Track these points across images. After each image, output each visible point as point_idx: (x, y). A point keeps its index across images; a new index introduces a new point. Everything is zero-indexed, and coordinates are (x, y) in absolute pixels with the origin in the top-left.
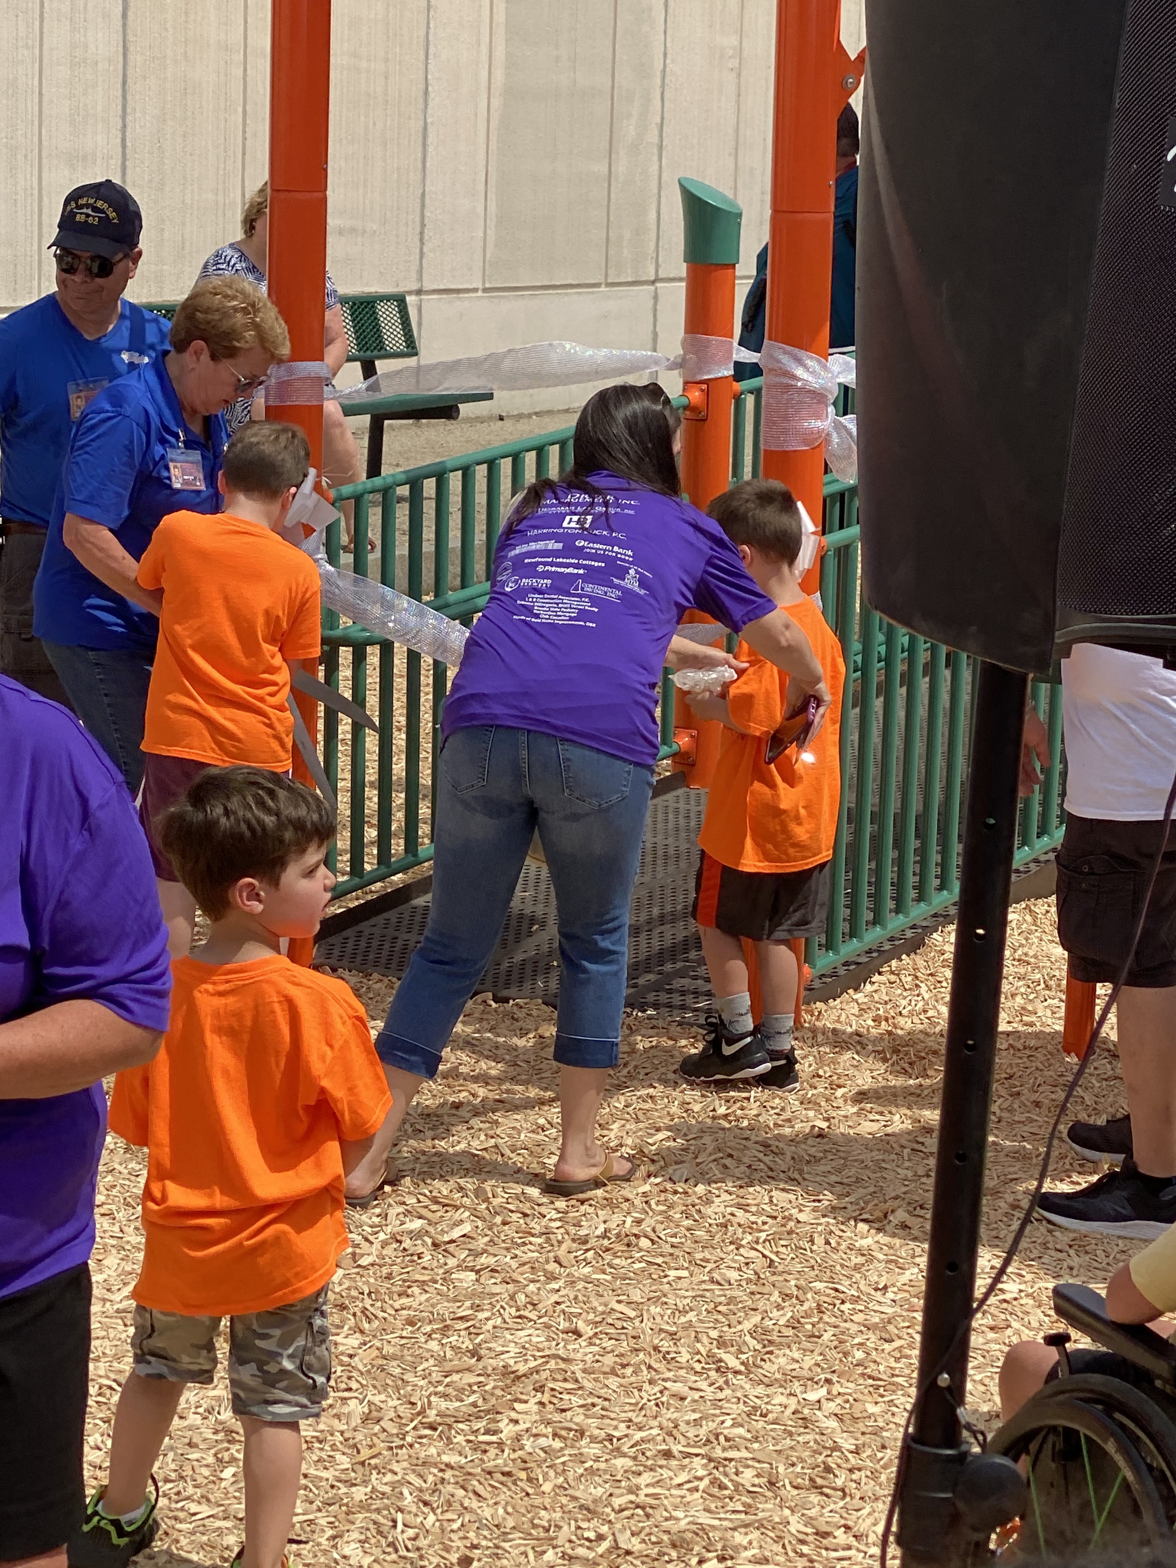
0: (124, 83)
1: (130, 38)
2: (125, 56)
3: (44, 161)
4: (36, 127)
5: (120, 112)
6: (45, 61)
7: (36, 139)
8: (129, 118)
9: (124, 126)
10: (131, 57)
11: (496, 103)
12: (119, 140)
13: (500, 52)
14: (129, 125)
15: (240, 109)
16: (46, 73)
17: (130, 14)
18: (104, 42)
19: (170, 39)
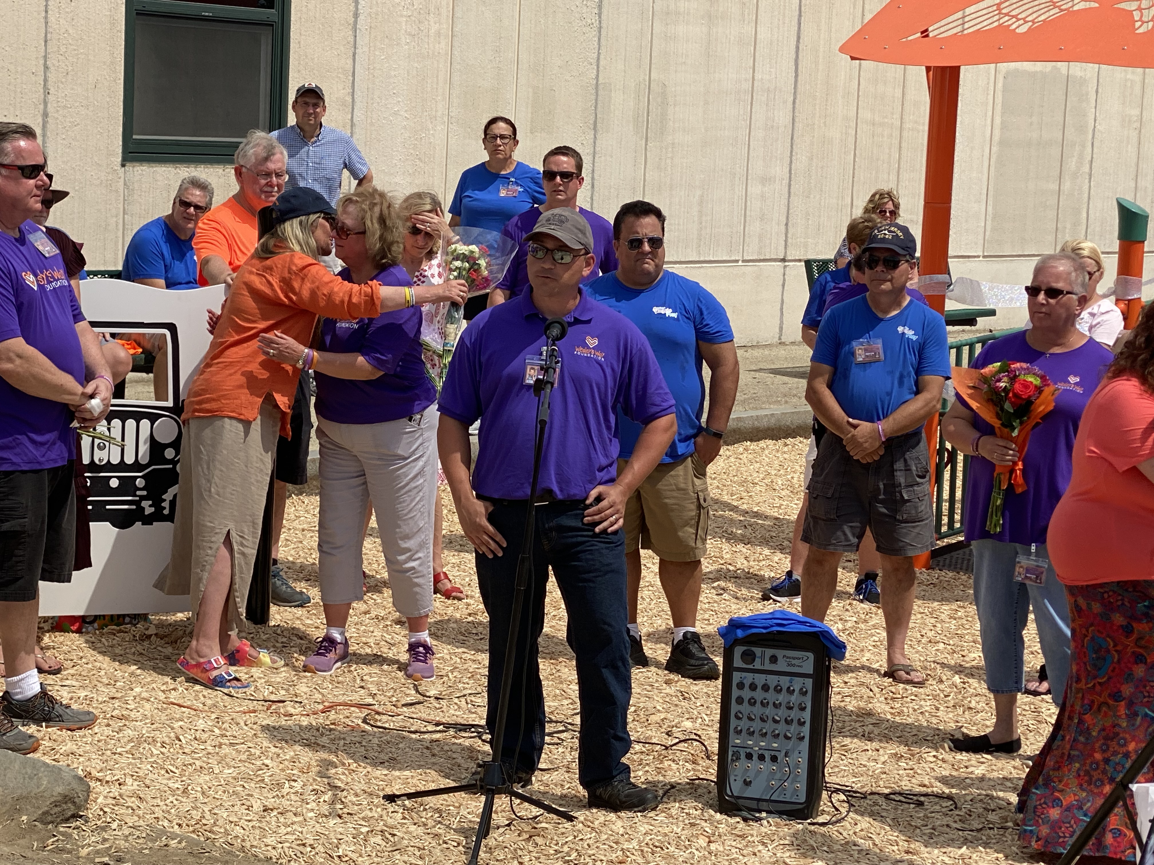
0: (792, 138)
1: (797, 114)
2: (793, 124)
3: (749, 181)
4: (746, 163)
5: (789, 154)
6: (752, 127)
7: (745, 169)
8: (794, 158)
9: (791, 162)
10: (796, 125)
11: (994, 149)
12: (788, 169)
13: (998, 120)
14: (794, 161)
15: (853, 153)
16: (752, 134)
17: (797, 101)
18: (783, 117)
19: (818, 115)
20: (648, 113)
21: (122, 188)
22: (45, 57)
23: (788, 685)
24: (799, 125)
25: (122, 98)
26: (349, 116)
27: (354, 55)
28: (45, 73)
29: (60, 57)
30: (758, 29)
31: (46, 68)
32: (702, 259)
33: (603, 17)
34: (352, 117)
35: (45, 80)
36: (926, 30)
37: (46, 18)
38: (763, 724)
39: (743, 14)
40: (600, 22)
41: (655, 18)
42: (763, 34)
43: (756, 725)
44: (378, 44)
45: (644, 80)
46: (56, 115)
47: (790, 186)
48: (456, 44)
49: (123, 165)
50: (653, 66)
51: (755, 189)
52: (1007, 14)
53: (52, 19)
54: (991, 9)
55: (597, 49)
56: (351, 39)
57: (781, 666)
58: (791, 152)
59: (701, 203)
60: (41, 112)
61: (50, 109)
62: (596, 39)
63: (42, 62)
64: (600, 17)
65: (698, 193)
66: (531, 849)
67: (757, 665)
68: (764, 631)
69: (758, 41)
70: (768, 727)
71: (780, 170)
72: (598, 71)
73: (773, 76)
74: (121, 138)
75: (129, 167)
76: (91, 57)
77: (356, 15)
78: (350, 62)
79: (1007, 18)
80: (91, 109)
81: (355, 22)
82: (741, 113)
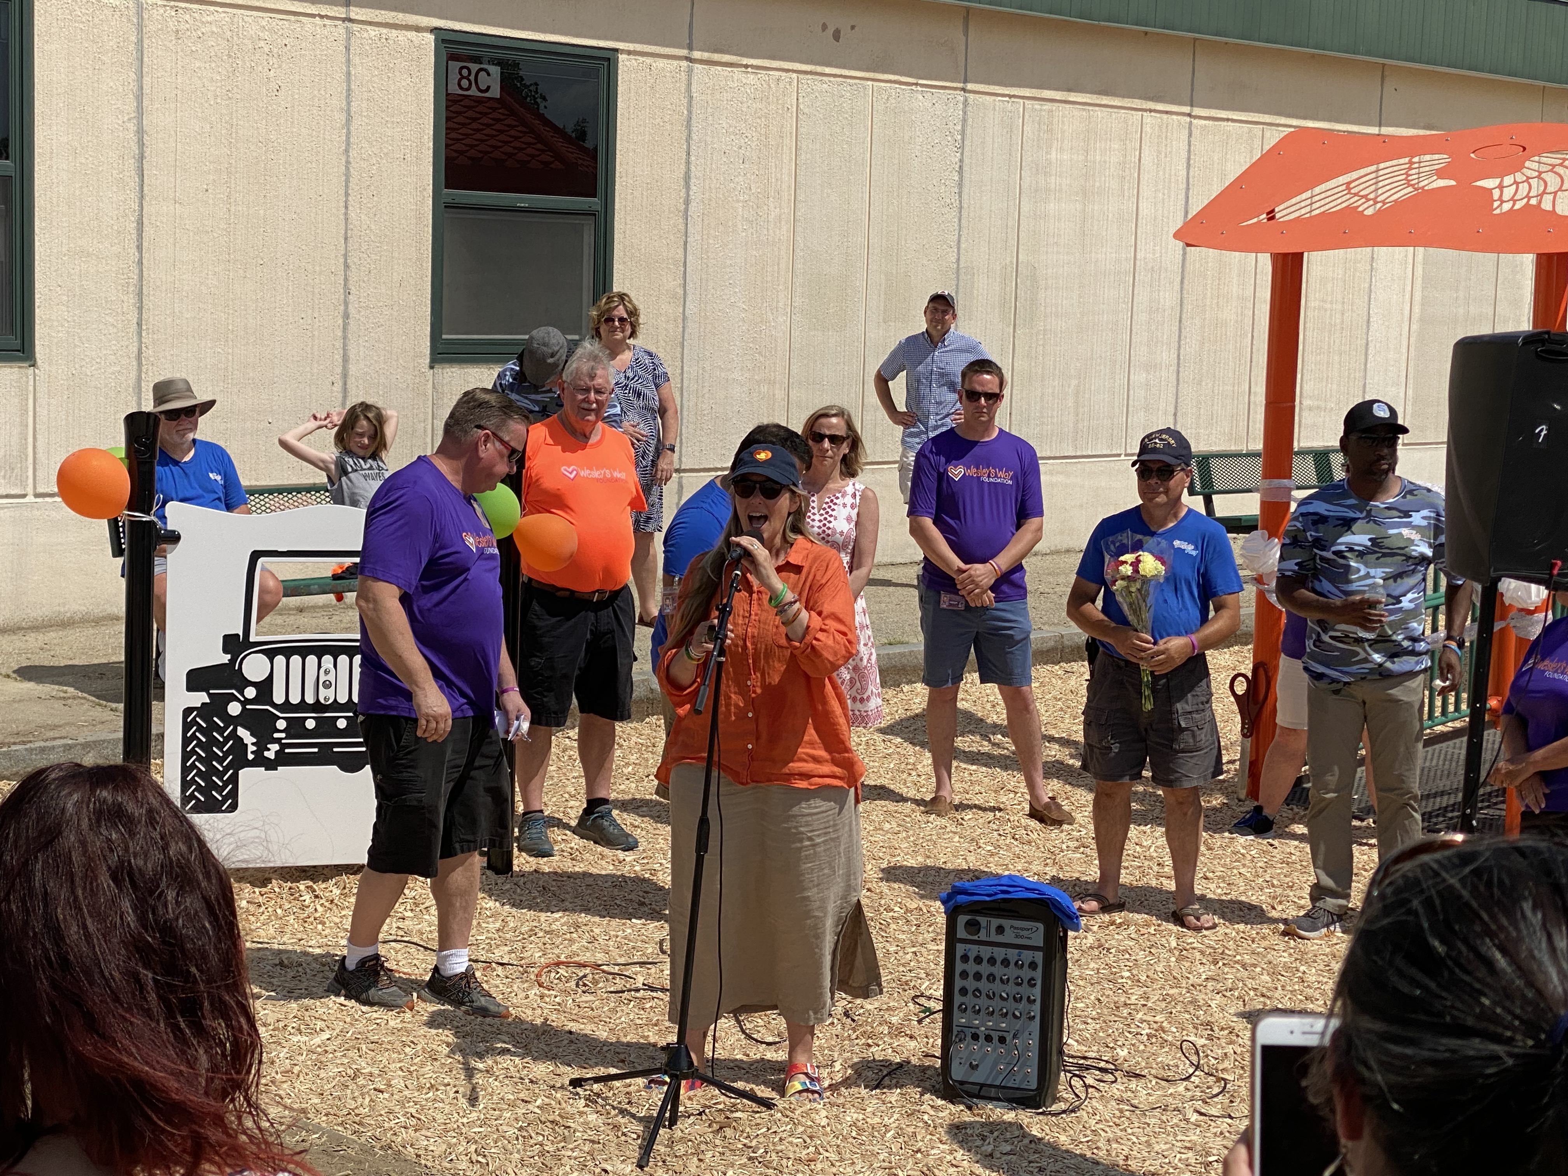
0: (1180, 321)
1: (1185, 295)
2: (1181, 305)
3: (1132, 369)
4: (1128, 350)
5: (1177, 339)
6: (1135, 309)
7: (1127, 356)
8: (1183, 342)
9: (1179, 347)
10: (1185, 307)
12: (1176, 355)
14: (1183, 347)
15: (1250, 335)
16: (1135, 317)
17: (1186, 282)
18: (1168, 298)
19: (1209, 295)
20: (1016, 298)
21: (430, 392)
22: (345, 256)
23: (1016, 958)
24: (1188, 307)
25: (429, 297)
26: (681, 310)
27: (686, 243)
28: (345, 271)
29: (361, 255)
30: (1140, 205)
31: (347, 266)
32: (1078, 454)
33: (965, 196)
34: (684, 310)
35: (346, 280)
36: (1273, 211)
37: (346, 214)
38: (990, 1002)
39: (1123, 191)
40: (960, 202)
41: (1023, 195)
42: (1145, 208)
43: (983, 1002)
44: (712, 232)
45: (1011, 262)
46: (357, 316)
47: (1178, 372)
48: (799, 229)
49: (432, 367)
50: (1021, 247)
51: (1139, 377)
52: (1356, 194)
53: (352, 215)
54: (1341, 189)
55: (957, 232)
56: (682, 227)
57: (1008, 937)
58: (1180, 337)
59: (1077, 394)
60: (342, 313)
61: (352, 310)
62: (956, 220)
63: (342, 260)
64: (960, 196)
65: (1074, 382)
66: (718, 1142)
67: (982, 936)
68: (987, 899)
69: (1140, 217)
70: (996, 1003)
71: (1167, 356)
72: (959, 253)
73: (1158, 255)
74: (429, 338)
75: (438, 369)
76: (396, 255)
77: (687, 202)
78: (681, 251)
79: (1356, 198)
80: (396, 308)
81: (686, 210)
82: (1122, 296)
